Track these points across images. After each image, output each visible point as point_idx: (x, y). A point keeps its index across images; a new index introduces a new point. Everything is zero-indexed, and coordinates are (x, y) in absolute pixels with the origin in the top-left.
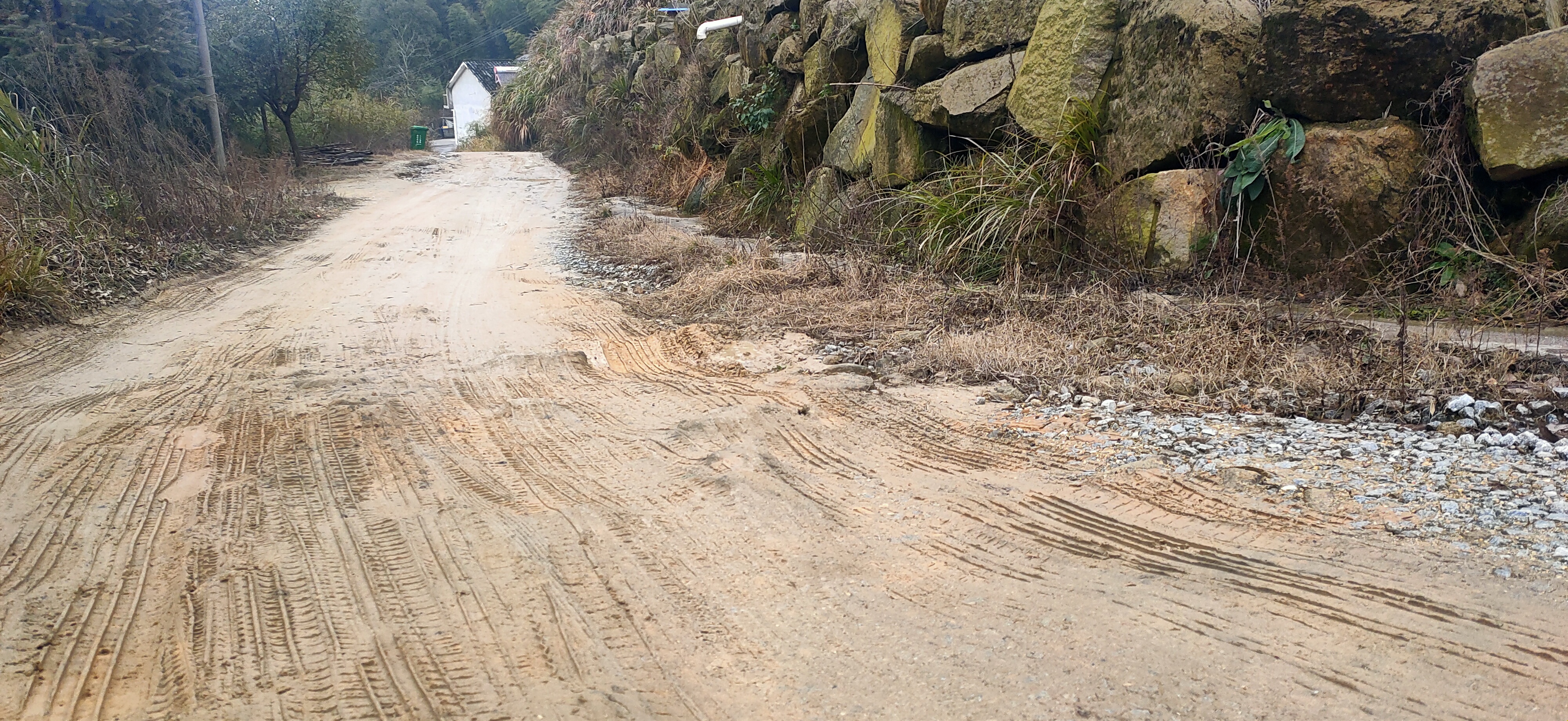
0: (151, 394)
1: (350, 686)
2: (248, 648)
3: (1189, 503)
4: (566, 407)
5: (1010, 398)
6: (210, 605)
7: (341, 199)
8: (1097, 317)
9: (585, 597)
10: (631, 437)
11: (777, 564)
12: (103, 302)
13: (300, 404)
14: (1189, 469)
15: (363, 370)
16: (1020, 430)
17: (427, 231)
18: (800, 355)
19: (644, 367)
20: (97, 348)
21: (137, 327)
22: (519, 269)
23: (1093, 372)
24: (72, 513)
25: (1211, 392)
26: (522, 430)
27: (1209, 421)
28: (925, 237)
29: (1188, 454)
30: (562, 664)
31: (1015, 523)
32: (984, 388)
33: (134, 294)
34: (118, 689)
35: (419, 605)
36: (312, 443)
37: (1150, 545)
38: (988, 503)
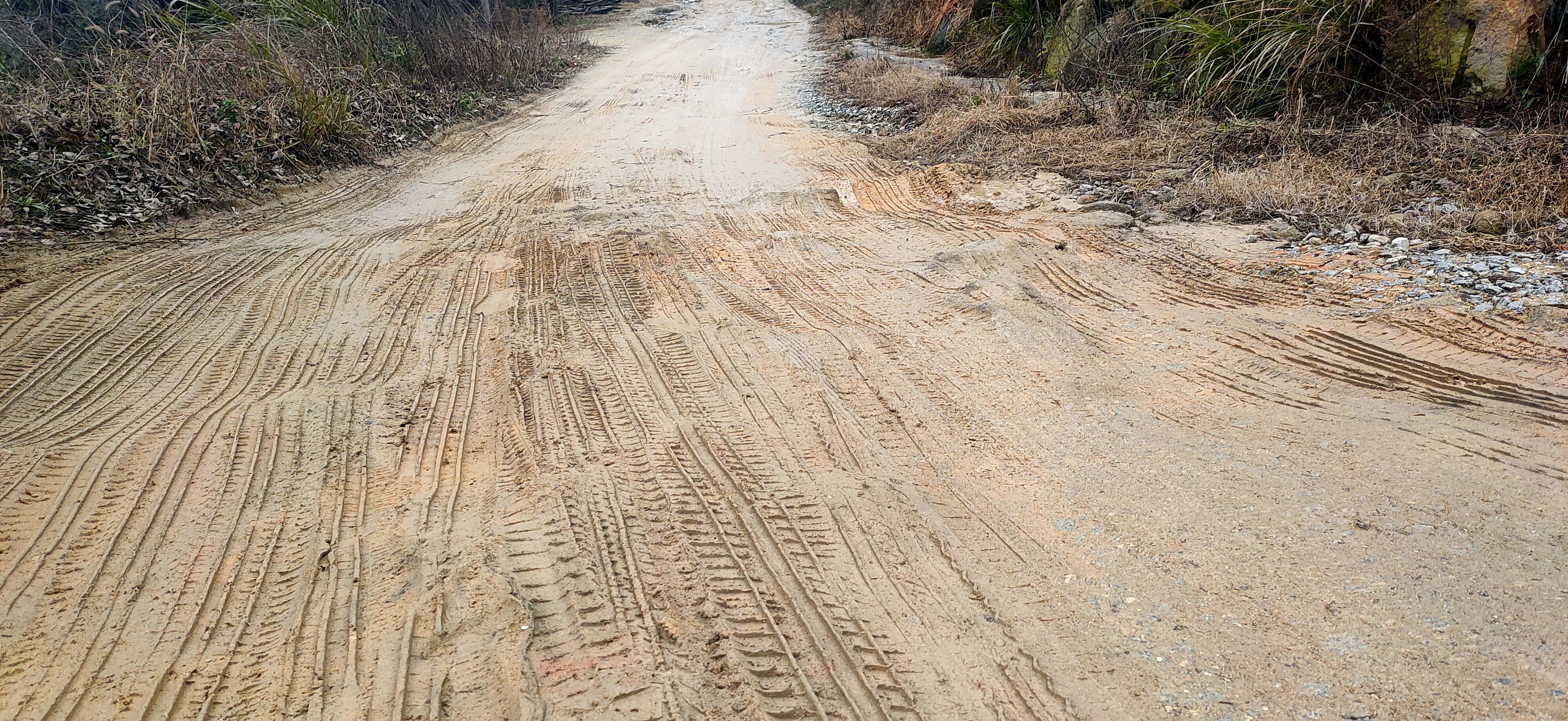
0: (453, 225)
1: (664, 463)
2: (573, 431)
3: (1488, 341)
4: (824, 240)
5: (1285, 236)
6: (535, 396)
7: (594, 47)
8: (1391, 151)
9: (859, 405)
10: (888, 269)
11: (1040, 384)
12: (400, 145)
13: (581, 235)
14: (1492, 307)
15: (631, 206)
16: (1296, 267)
17: (675, 77)
18: (1053, 195)
19: (893, 206)
20: (399, 186)
21: (430, 169)
22: (763, 113)
23: (1383, 210)
24: (406, 321)
25: (1522, 230)
26: (785, 261)
27: (1518, 260)
28: (1192, 70)
29: (1491, 292)
30: (844, 459)
31: (1290, 355)
32: (1256, 226)
33: (424, 139)
34: (470, 460)
35: (711, 404)
36: (598, 267)
37: (1441, 379)
38: (1260, 336)
